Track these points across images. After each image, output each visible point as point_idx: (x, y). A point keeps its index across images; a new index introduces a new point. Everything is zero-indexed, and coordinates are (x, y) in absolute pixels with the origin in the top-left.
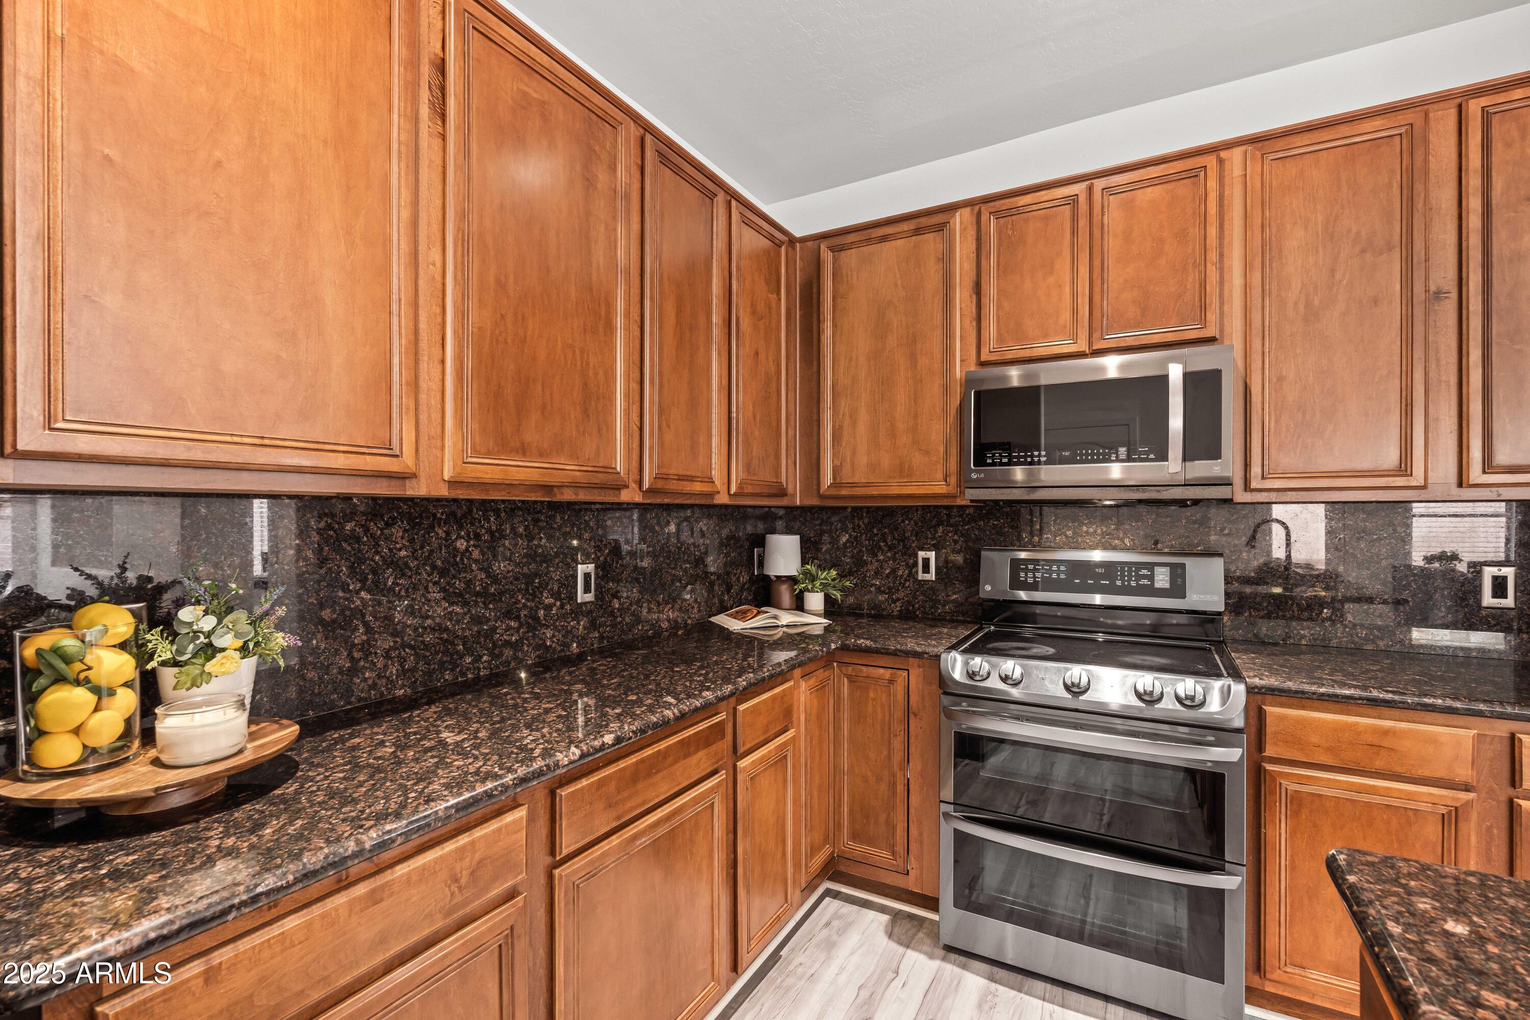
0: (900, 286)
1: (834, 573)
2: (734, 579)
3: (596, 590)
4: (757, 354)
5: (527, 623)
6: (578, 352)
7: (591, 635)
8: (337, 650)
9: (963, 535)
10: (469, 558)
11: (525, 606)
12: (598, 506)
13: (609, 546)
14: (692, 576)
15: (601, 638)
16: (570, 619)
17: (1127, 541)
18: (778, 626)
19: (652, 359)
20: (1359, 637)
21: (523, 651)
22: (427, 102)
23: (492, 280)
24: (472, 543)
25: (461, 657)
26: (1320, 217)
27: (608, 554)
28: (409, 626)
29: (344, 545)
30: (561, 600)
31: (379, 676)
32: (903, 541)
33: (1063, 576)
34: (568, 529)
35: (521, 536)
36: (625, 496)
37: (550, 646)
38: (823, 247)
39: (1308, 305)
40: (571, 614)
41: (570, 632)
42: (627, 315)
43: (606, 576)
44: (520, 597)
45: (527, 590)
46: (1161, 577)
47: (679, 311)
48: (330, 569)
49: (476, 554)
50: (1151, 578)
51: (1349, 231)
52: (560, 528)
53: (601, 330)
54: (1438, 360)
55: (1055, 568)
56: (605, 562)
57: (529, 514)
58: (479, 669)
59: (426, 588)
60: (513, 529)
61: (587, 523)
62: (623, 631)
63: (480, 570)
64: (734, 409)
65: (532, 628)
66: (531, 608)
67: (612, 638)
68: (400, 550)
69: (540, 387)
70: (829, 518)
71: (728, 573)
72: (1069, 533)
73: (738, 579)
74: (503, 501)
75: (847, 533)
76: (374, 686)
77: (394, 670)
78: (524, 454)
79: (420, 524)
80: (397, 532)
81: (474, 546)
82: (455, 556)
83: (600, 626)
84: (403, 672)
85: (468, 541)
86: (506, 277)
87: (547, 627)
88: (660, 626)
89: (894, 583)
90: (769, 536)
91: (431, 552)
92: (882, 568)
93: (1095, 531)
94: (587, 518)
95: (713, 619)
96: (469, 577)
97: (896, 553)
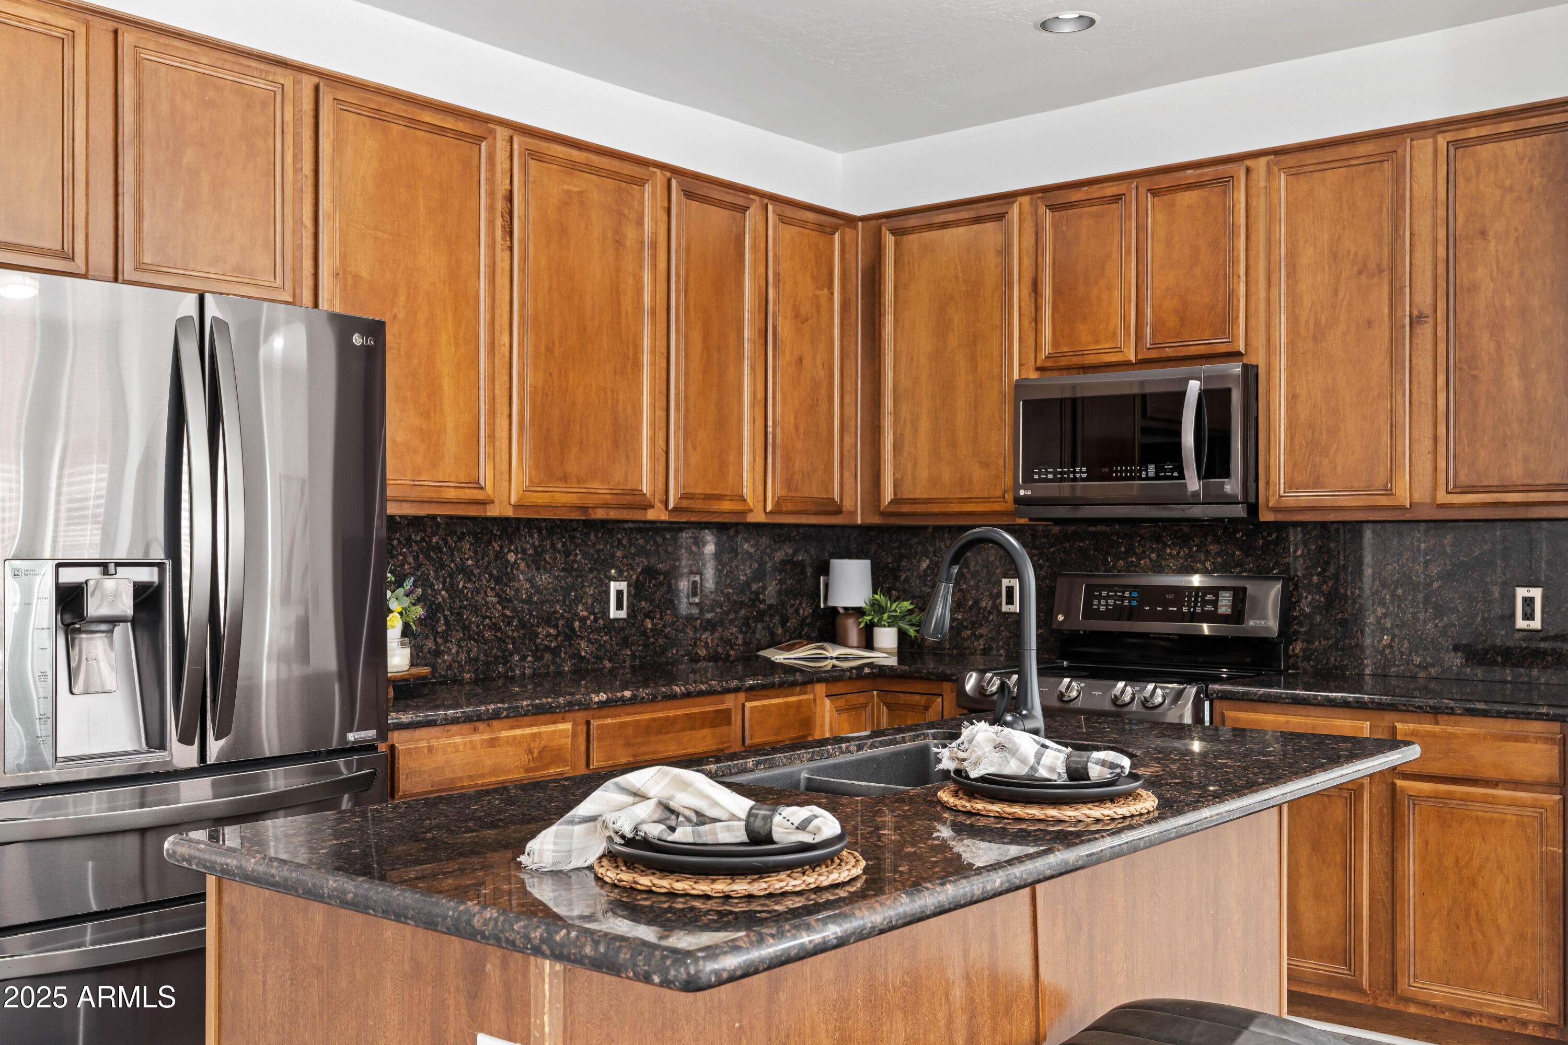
0: (961, 280)
1: (907, 605)
2: (791, 611)
3: (628, 608)
4: (800, 360)
5: (565, 632)
6: (609, 392)
7: (623, 652)
8: (427, 635)
9: (1048, 559)
10: (518, 569)
11: (562, 615)
12: (631, 525)
13: (641, 565)
14: (736, 602)
15: (633, 656)
16: (602, 634)
17: (1208, 564)
18: (826, 658)
19: (677, 387)
20: (1414, 665)
21: (560, 657)
22: (500, 226)
23: (543, 348)
24: (519, 556)
25: (511, 654)
26: (1326, 237)
27: (641, 573)
28: (473, 623)
29: (432, 554)
30: (594, 614)
31: (454, 661)
32: (987, 567)
33: (1134, 603)
34: (601, 547)
35: (559, 552)
36: (651, 515)
37: (585, 657)
38: (884, 229)
39: (1317, 323)
40: (604, 628)
41: (603, 646)
42: (653, 351)
43: (639, 595)
44: (558, 608)
45: (564, 601)
46: (1224, 602)
47: (706, 335)
48: (423, 572)
49: (522, 565)
50: (1215, 603)
51: (1349, 252)
52: (594, 544)
53: (629, 370)
54: (1419, 383)
55: (1127, 594)
56: (637, 581)
57: (566, 531)
58: (525, 668)
59: (486, 592)
60: (553, 545)
61: (619, 541)
62: (656, 652)
63: (526, 580)
64: (770, 423)
65: (568, 638)
66: (568, 619)
67: (644, 658)
68: (468, 559)
69: (578, 426)
70: (908, 540)
71: (783, 604)
72: (1153, 556)
73: (797, 611)
74: (545, 520)
75: (927, 557)
76: (450, 667)
77: (463, 657)
78: (566, 482)
79: (481, 538)
80: (466, 545)
81: (521, 559)
82: (506, 567)
83: (632, 644)
84: (470, 660)
85: (516, 555)
86: (553, 343)
87: (582, 638)
88: (697, 653)
89: (977, 616)
90: (832, 561)
91: (489, 563)
92: (964, 600)
93: (1178, 553)
94: (619, 536)
95: (761, 653)
96: (517, 585)
97: (979, 581)
